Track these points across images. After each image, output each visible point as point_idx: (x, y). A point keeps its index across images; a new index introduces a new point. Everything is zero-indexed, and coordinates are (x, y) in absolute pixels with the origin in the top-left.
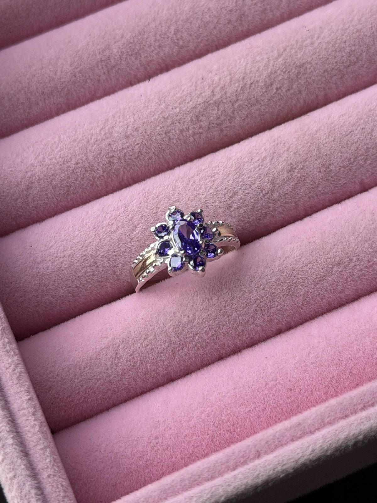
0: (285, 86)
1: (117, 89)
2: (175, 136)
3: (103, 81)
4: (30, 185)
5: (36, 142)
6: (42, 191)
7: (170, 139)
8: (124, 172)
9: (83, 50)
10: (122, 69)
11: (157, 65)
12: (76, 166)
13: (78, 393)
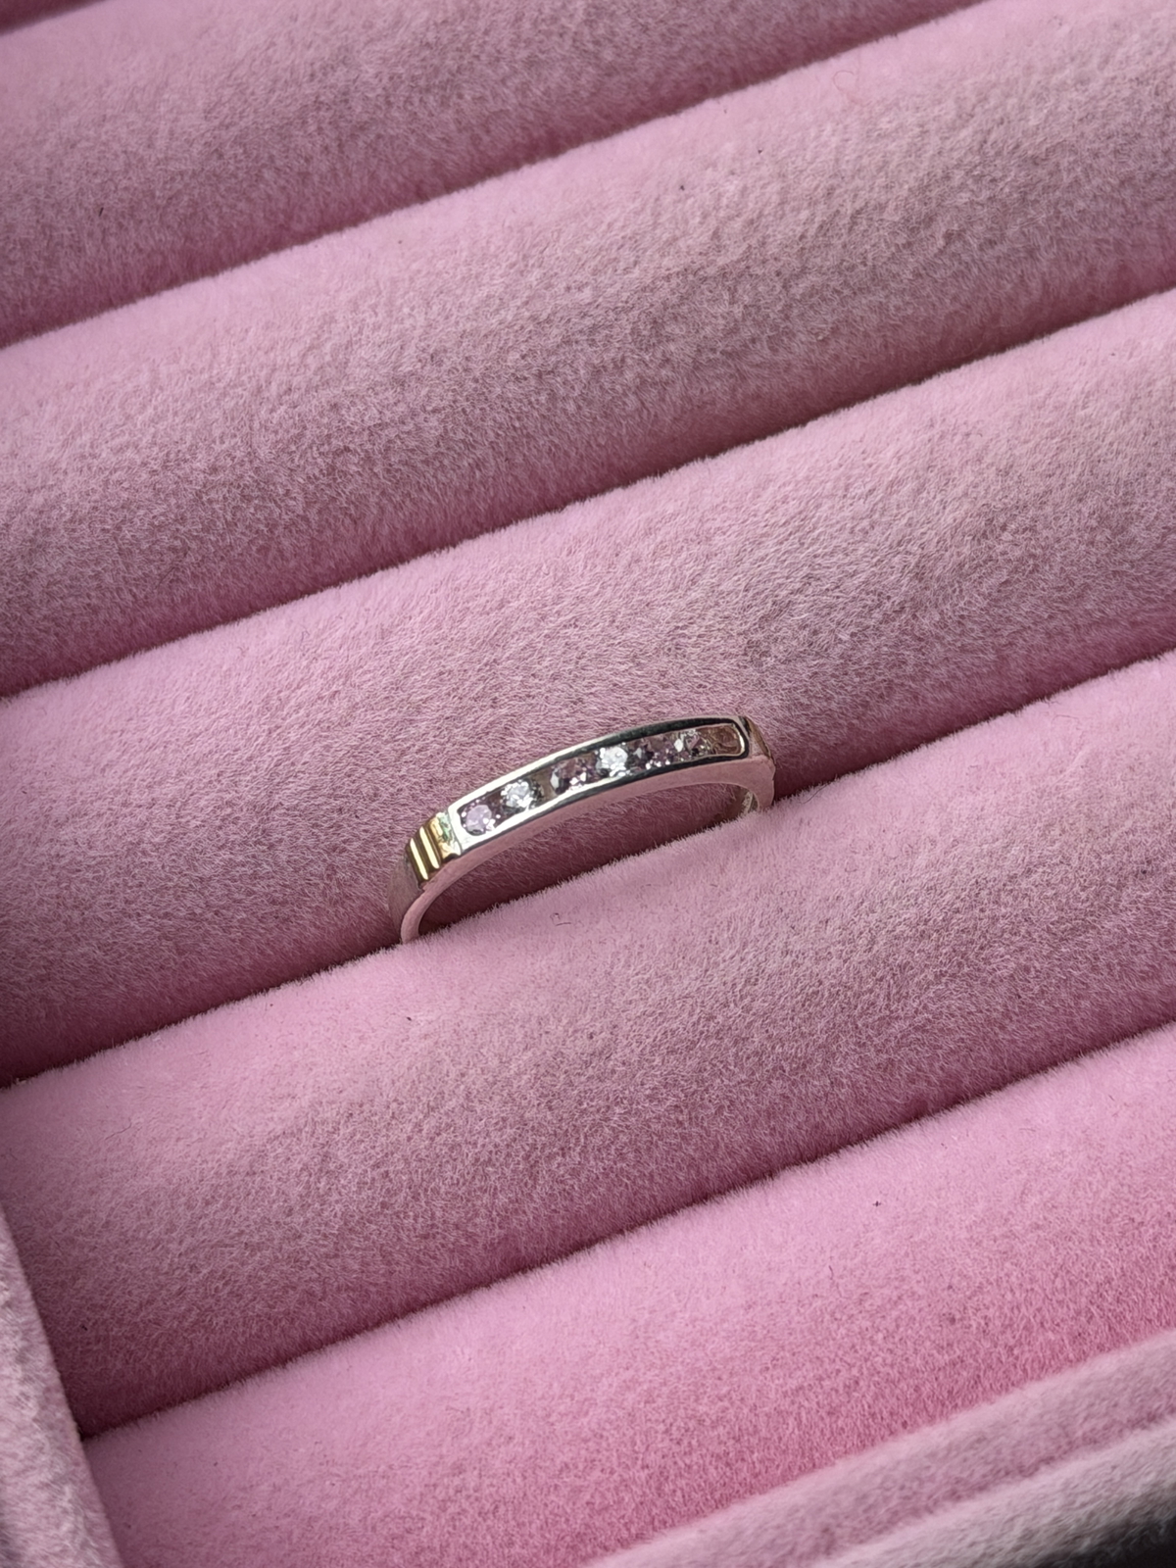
0: (979, 229)
1: (368, 210)
2: (573, 388)
3: (321, 177)
4: (38, 537)
5: (70, 387)
6: (85, 564)
7: (553, 397)
8: (382, 510)
9: (254, 60)
10: (392, 137)
11: (518, 131)
12: (211, 478)
13: (180, 1292)
